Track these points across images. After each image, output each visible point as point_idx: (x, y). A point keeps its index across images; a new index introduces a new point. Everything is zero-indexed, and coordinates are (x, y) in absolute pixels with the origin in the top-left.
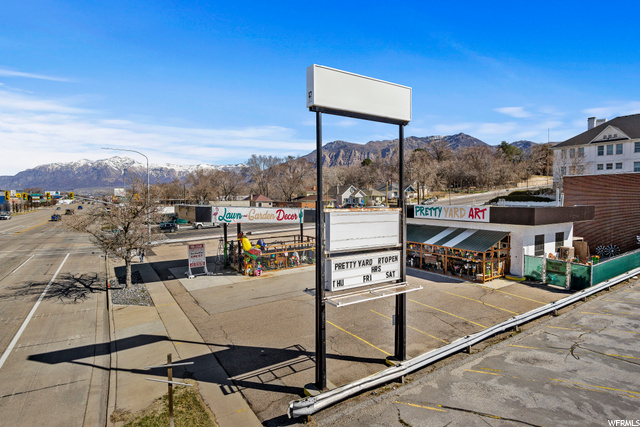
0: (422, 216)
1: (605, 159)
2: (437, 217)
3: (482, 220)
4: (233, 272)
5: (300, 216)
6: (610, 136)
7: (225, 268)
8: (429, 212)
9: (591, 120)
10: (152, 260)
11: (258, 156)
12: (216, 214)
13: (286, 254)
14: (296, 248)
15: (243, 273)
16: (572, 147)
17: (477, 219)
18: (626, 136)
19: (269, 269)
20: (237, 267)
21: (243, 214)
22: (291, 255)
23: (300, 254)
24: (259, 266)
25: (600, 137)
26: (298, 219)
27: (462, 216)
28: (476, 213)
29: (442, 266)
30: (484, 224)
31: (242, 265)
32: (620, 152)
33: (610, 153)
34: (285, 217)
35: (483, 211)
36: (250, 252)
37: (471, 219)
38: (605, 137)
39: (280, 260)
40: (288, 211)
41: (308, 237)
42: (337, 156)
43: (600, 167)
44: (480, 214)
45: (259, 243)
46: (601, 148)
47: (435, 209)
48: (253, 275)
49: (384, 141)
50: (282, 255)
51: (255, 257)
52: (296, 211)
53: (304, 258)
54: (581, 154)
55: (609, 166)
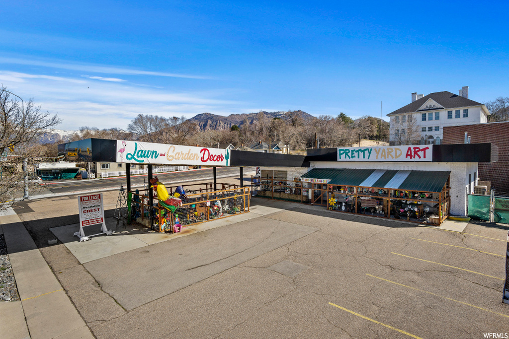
0: (348, 159)
1: (427, 124)
2: (366, 159)
3: (422, 159)
4: (143, 229)
5: (227, 158)
6: (431, 106)
7: (130, 224)
8: (356, 154)
9: (414, 94)
10: (28, 217)
11: (144, 115)
12: (122, 151)
13: (208, 204)
14: (219, 196)
15: (157, 230)
16: (402, 114)
17: (417, 159)
18: (441, 106)
19: (187, 223)
20: (146, 222)
21: (159, 152)
22: (213, 204)
23: (223, 202)
24: (177, 220)
25: (423, 107)
26: (225, 160)
27: (397, 157)
28: (416, 153)
29: (383, 210)
30: (426, 163)
31: (154, 219)
32: (437, 118)
33: (430, 119)
34: (211, 158)
35: (424, 150)
36: (167, 202)
37: (409, 159)
38: (427, 107)
39: (200, 211)
40: (214, 151)
41: (223, 184)
42: (205, 125)
43: (424, 130)
44: (421, 153)
45: (178, 190)
46: (424, 115)
47: (363, 151)
48: (171, 232)
49: (243, 114)
50: (203, 205)
51: (173, 208)
52: (223, 152)
53: (226, 207)
54: (410, 119)
55: (430, 129)
